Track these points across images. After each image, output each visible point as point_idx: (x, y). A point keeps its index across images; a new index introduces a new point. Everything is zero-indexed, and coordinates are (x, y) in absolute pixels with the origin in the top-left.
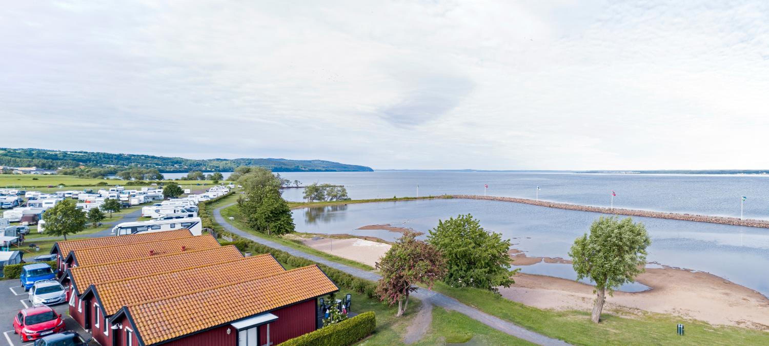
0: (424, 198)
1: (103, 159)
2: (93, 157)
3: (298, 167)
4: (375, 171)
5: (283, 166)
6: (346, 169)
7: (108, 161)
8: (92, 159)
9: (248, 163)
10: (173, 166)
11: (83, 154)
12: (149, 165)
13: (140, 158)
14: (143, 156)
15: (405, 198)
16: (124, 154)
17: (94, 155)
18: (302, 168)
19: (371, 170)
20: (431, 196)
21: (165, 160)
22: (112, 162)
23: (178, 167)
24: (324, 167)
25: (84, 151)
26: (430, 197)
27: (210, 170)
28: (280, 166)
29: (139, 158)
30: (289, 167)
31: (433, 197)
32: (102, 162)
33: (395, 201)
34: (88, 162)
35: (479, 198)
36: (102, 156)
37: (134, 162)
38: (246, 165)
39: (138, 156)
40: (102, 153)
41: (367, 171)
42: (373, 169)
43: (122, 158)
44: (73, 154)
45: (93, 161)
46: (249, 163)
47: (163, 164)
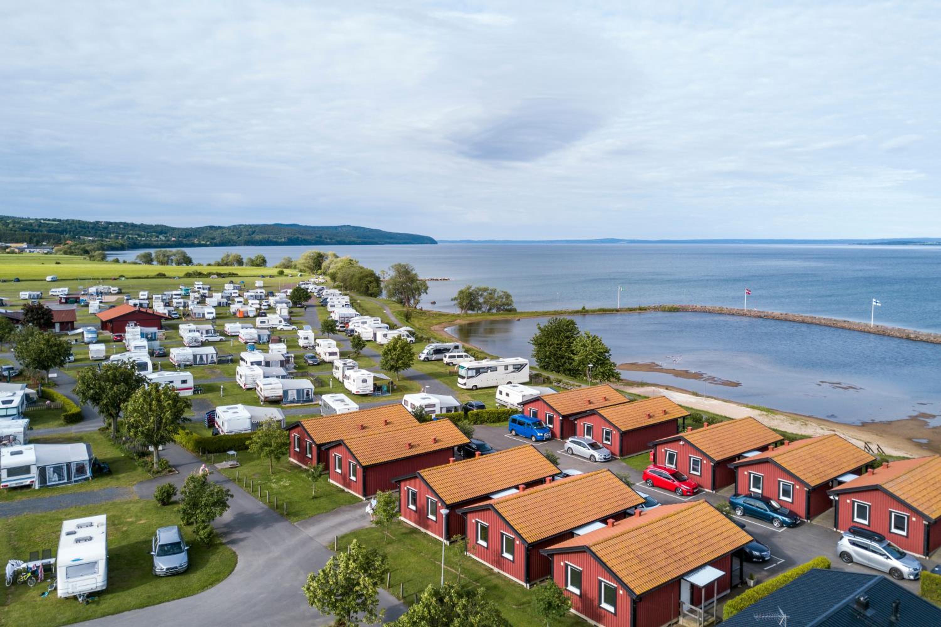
0: (631, 310)
1: (80, 229)
2: (68, 227)
3: (321, 237)
4: (439, 244)
5: (300, 236)
6: (392, 241)
7: (86, 232)
8: (68, 230)
9: (251, 233)
10: (158, 237)
11: (57, 223)
12: (130, 236)
13: (119, 227)
14: (121, 223)
15: (600, 310)
16: (101, 221)
17: (69, 224)
18: (326, 238)
19: (431, 241)
20: (643, 306)
21: (147, 229)
22: (90, 232)
23: (163, 238)
24: (358, 237)
25: (58, 218)
26: (640, 309)
27: (204, 242)
28: (295, 236)
29: (117, 226)
30: (308, 238)
31: (645, 309)
32: (79, 233)
33: (584, 315)
34: (65, 233)
35: (732, 314)
36: (77, 225)
37: (113, 233)
38: (249, 235)
39: (116, 223)
40: (77, 221)
41: (427, 243)
42: (436, 239)
43: (99, 227)
44: (47, 222)
45: (70, 232)
46: (254, 232)
47: (146, 235)
